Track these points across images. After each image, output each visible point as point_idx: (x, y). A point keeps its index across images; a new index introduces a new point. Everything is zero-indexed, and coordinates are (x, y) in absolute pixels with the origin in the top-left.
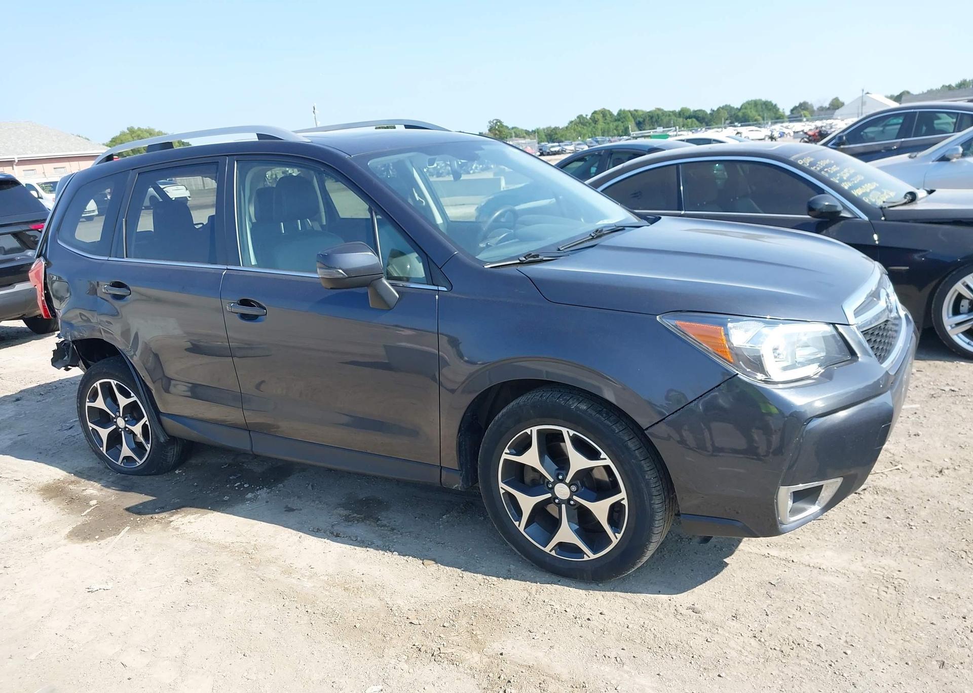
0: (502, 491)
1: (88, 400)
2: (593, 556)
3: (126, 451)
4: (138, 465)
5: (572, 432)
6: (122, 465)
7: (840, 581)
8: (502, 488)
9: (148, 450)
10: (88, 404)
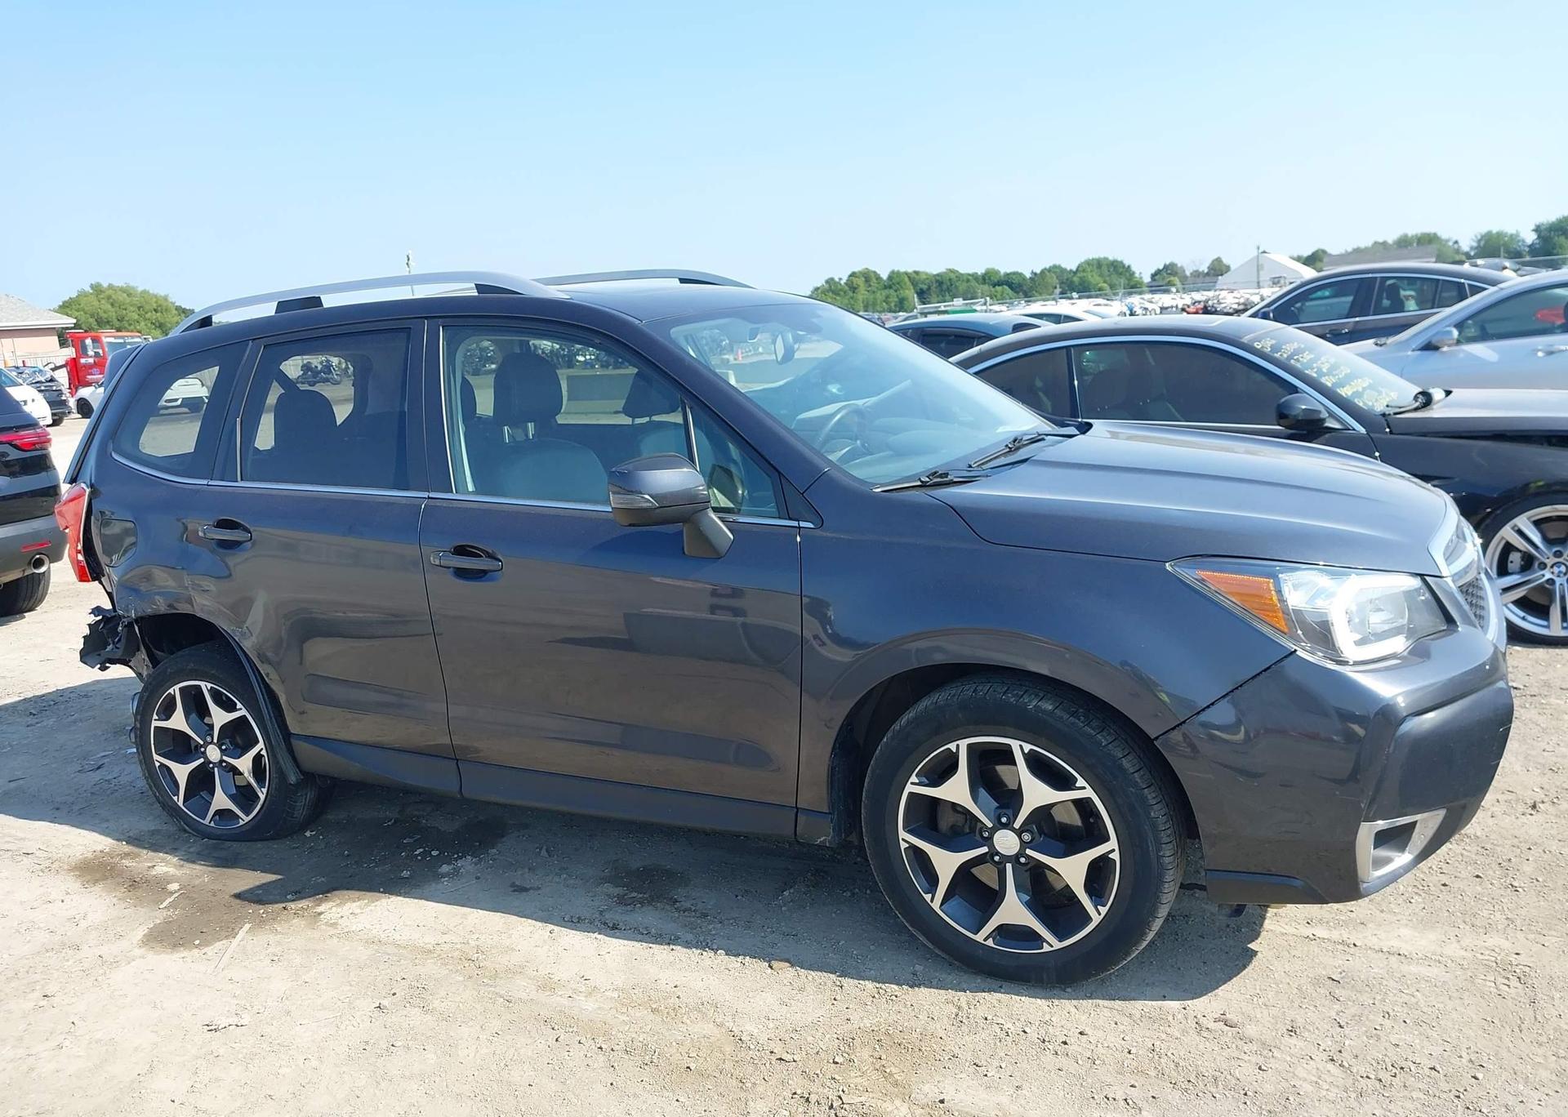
0: (903, 845)
1: (155, 717)
2: (1058, 945)
3: (221, 800)
4: (242, 823)
5: (1027, 747)
6: (212, 824)
7: (1434, 972)
8: (903, 840)
9: (262, 797)
10: (154, 724)
